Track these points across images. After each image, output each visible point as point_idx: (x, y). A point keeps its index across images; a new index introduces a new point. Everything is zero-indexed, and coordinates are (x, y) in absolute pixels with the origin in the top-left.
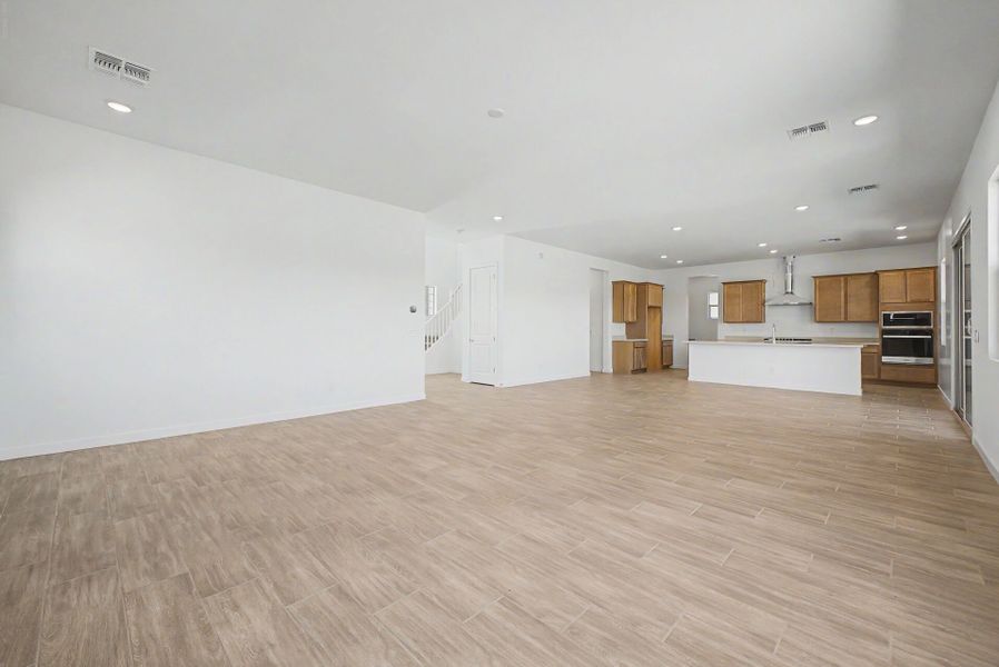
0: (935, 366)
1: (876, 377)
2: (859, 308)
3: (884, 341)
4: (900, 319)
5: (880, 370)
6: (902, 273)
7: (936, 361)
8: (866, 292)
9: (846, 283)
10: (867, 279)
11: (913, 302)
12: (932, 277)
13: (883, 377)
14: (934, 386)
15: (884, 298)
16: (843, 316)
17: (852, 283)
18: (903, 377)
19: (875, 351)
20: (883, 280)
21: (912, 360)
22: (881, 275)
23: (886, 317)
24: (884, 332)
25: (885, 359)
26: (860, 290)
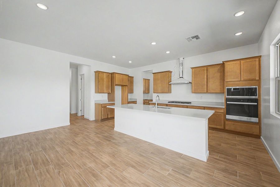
0: (259, 124)
1: (222, 127)
2: (214, 84)
3: (228, 105)
4: (237, 92)
5: (225, 123)
6: (238, 62)
7: (260, 120)
8: (218, 75)
9: (207, 70)
10: (218, 67)
11: (245, 80)
12: (257, 63)
13: (227, 128)
14: (258, 137)
15: (228, 79)
16: (205, 90)
17: (210, 70)
18: (239, 129)
19: (222, 111)
20: (228, 67)
21: (245, 119)
22: (226, 64)
23: (229, 90)
24: (227, 100)
25: (228, 117)
26: (214, 74)
